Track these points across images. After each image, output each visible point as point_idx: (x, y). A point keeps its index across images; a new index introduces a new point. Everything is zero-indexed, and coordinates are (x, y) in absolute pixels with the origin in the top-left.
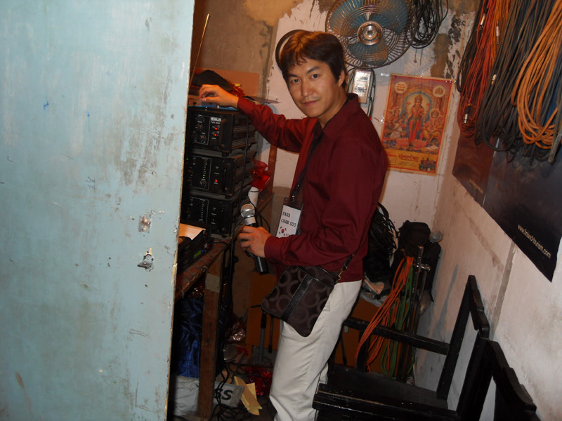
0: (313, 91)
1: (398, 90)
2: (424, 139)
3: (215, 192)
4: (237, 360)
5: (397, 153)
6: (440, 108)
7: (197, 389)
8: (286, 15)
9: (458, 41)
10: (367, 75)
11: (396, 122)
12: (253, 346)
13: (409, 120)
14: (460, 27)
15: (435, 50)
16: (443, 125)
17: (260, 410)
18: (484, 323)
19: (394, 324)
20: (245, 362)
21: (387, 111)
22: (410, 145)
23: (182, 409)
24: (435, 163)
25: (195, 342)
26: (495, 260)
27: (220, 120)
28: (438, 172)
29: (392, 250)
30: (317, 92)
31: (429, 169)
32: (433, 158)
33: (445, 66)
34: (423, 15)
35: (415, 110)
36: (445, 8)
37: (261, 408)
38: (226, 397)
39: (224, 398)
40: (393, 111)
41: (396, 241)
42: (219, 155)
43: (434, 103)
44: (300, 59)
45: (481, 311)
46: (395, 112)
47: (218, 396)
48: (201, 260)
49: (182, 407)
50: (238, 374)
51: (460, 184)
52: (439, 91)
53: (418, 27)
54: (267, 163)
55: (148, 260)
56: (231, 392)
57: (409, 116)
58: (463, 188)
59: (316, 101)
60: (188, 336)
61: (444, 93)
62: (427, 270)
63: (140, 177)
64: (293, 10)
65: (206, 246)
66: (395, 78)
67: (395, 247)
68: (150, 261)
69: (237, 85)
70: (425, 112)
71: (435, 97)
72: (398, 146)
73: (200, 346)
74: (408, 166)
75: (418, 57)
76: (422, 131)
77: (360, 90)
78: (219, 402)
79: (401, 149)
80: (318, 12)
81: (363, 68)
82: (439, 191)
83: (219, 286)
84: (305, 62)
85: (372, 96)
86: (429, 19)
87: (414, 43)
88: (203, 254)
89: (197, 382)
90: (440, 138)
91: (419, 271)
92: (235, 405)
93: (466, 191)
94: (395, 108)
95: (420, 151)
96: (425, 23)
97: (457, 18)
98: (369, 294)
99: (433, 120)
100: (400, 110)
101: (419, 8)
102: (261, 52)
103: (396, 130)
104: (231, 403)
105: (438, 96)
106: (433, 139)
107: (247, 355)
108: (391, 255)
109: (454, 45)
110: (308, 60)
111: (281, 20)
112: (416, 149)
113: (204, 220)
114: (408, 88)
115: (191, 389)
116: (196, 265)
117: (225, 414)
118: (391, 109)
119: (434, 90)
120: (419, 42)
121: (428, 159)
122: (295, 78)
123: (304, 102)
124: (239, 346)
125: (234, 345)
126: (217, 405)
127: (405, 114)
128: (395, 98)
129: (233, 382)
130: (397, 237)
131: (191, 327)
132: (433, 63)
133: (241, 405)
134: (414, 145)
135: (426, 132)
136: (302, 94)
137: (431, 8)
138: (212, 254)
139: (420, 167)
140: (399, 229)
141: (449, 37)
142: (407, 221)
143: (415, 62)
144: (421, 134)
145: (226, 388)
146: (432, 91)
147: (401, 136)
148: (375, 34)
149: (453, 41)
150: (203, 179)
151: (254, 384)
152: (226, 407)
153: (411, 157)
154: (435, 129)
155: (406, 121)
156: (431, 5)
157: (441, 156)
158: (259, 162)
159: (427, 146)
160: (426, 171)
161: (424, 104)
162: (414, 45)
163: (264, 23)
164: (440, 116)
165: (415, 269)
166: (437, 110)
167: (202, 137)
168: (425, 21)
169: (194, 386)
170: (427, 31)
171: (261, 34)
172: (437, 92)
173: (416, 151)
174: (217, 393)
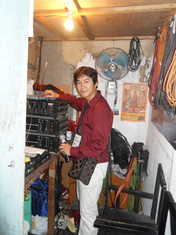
0: (85, 87)
1: (127, 88)
2: (139, 107)
3: (51, 134)
4: (66, 208)
5: (129, 114)
6: (144, 95)
7: (47, 222)
8: (80, 62)
9: (148, 68)
10: (114, 83)
11: (127, 102)
12: (73, 201)
13: (132, 100)
14: (149, 63)
15: (140, 72)
16: (146, 102)
17: (76, 230)
18: (164, 183)
19: (131, 187)
20: (70, 208)
21: (123, 97)
22: (134, 110)
23: (41, 232)
24: (144, 117)
25: (45, 200)
26: (168, 156)
27: (52, 104)
28: (146, 121)
29: (129, 155)
30: (87, 88)
31: (142, 120)
32: (143, 115)
33: (144, 78)
34: (134, 59)
35: (134, 96)
36: (142, 56)
37: (76, 229)
38: (60, 225)
39: (59, 226)
40: (125, 97)
41: (131, 151)
42: (52, 118)
43: (142, 93)
44: (82, 75)
45: (163, 178)
46: (126, 97)
47: (57, 225)
48: (45, 163)
49: (41, 231)
50: (66, 214)
51: (154, 125)
52: (143, 88)
53: (132, 64)
54: (75, 121)
55: (13, 163)
56: (62, 222)
57: (132, 99)
58: (155, 127)
59: (86, 91)
60: (42, 197)
61: (145, 89)
62: (143, 162)
63: (8, 128)
64: (83, 59)
65: (47, 157)
66: (125, 84)
67: (130, 153)
68: (13, 164)
69: (61, 90)
70: (138, 97)
71: (142, 91)
72: (128, 111)
73: (47, 202)
74: (133, 119)
75: (134, 75)
76: (137, 104)
77: (112, 89)
78: (57, 227)
79: (130, 112)
80: (93, 60)
81: (112, 81)
82: (147, 128)
83: (54, 174)
84: (84, 76)
85: (116, 92)
86: (136, 60)
87: (131, 69)
88: (46, 161)
89: (47, 218)
90: (145, 107)
91: (140, 163)
92: (64, 229)
93: (156, 128)
94: (126, 96)
95: (138, 113)
96: (135, 62)
97: (147, 59)
98: (121, 174)
99: (142, 100)
100: (128, 96)
101: (132, 56)
102: (71, 77)
103: (127, 105)
104: (63, 228)
105: (143, 90)
106: (143, 107)
107: (70, 205)
108: (129, 157)
109: (147, 70)
110: (85, 76)
111: (78, 64)
112: (136, 112)
113: (48, 146)
114: (131, 88)
115: (44, 222)
116: (43, 166)
117: (60, 233)
118: (125, 96)
119: (141, 88)
120: (133, 69)
121: (141, 116)
122: (79, 82)
123: (81, 91)
124: (66, 201)
125: (65, 201)
126: (56, 229)
127: (130, 98)
128: (126, 92)
129: (64, 218)
130: (131, 149)
131: (44, 194)
132: (140, 77)
133: (67, 229)
134: (135, 110)
135: (139, 105)
136: (81, 88)
137: (136, 56)
138: (50, 160)
139: (138, 119)
140: (132, 146)
141: (145, 67)
142: (135, 143)
143: (133, 77)
144: (137, 106)
145: (60, 221)
146: (140, 88)
147: (130, 107)
148: (114, 67)
149: (147, 68)
150: (46, 129)
151: (73, 218)
152: (61, 230)
153: (134, 115)
154: (143, 103)
155: (131, 101)
156: (136, 55)
157: (146, 114)
158: (72, 121)
159: (140, 110)
160: (141, 121)
161: (138, 93)
162: (131, 70)
163: (72, 65)
164: (144, 98)
165: (138, 162)
166: (143, 96)
167: (45, 111)
168: (135, 61)
169: (46, 221)
170: (136, 65)
171: (70, 69)
172: (142, 88)
173: (136, 113)
174: (56, 223)
